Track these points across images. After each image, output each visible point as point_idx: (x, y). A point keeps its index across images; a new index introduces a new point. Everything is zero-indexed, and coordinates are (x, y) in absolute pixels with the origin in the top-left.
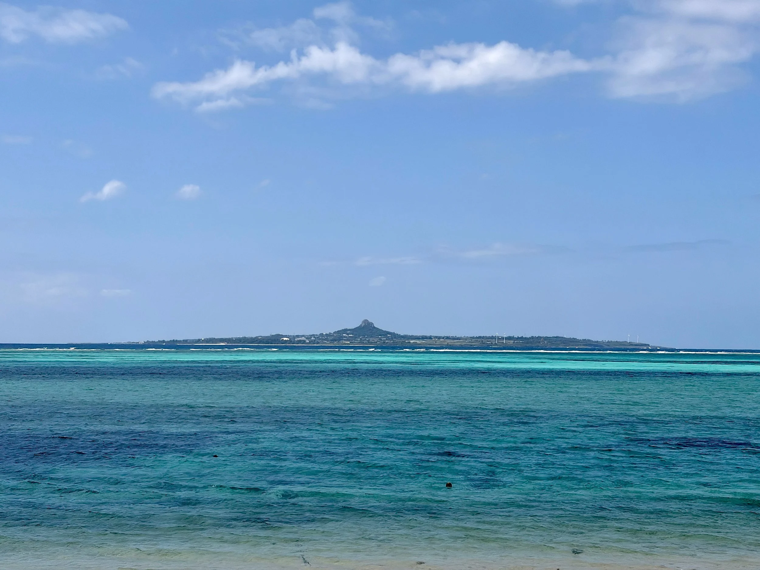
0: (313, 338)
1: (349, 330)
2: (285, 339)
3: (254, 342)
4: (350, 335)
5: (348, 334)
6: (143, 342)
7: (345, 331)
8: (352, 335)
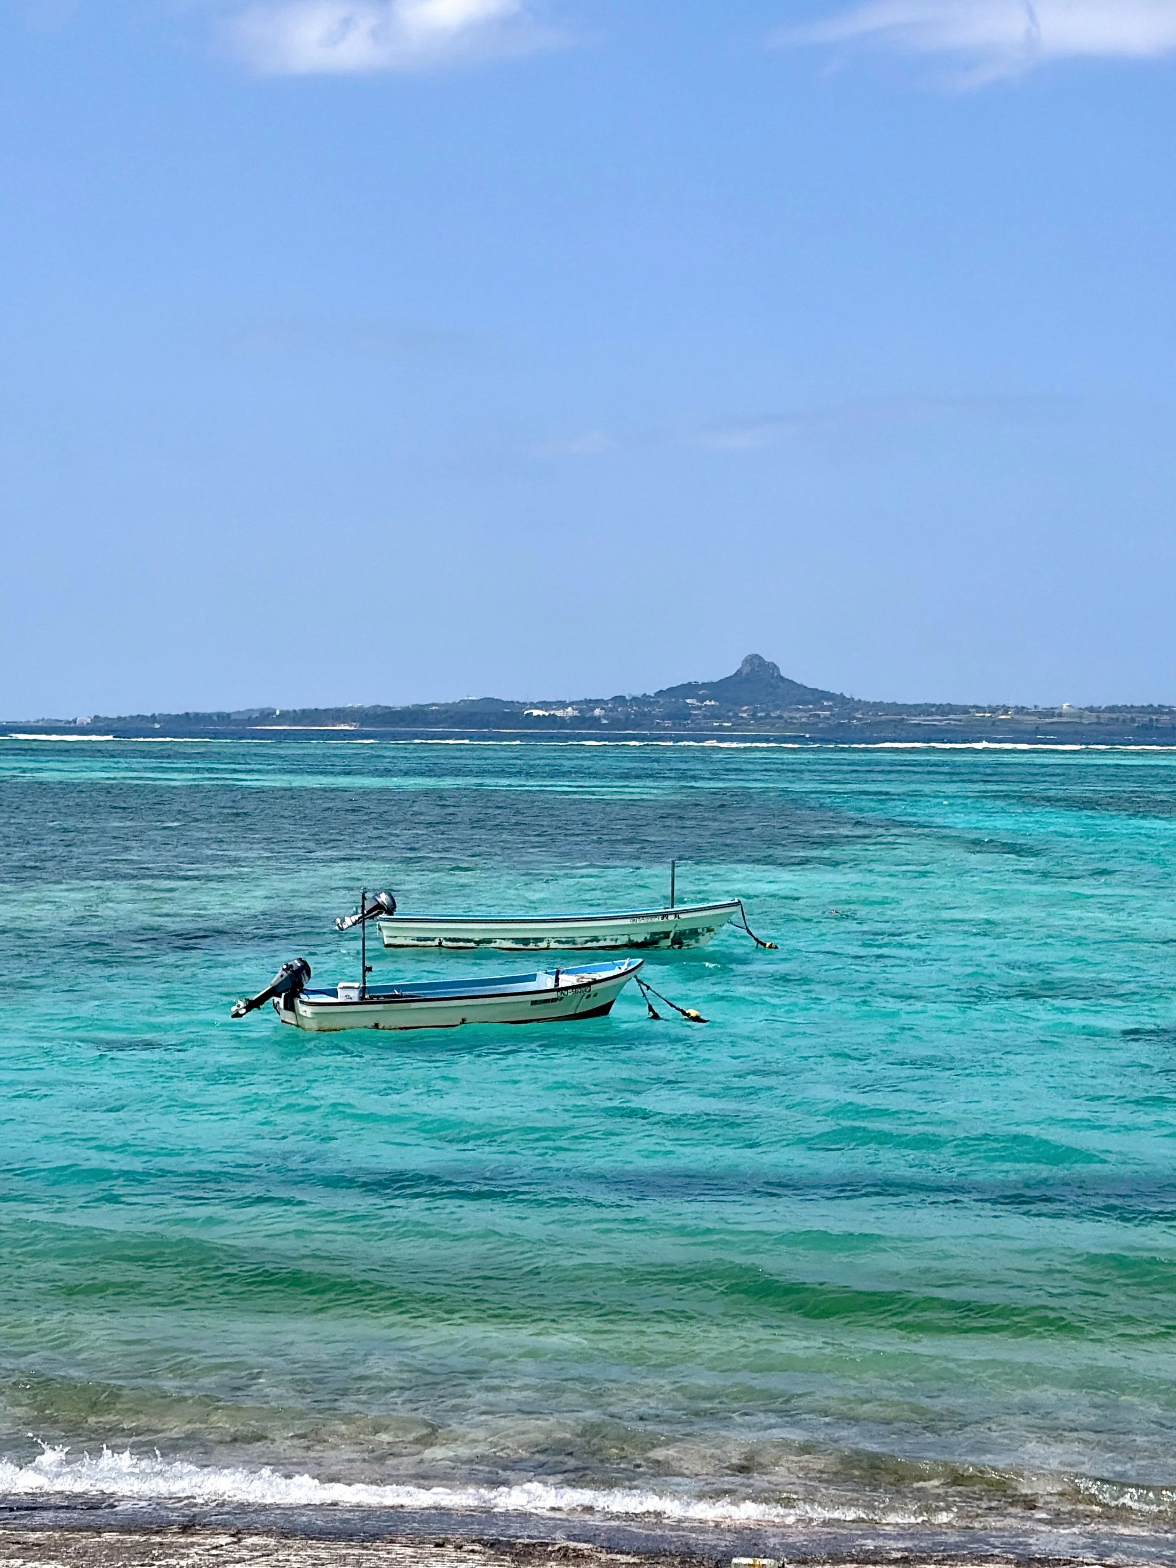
0: (597, 712)
1: (705, 685)
2: (536, 712)
3: (441, 722)
4: (708, 703)
5: (702, 699)
6: (89, 721)
7: (690, 689)
8: (713, 703)
